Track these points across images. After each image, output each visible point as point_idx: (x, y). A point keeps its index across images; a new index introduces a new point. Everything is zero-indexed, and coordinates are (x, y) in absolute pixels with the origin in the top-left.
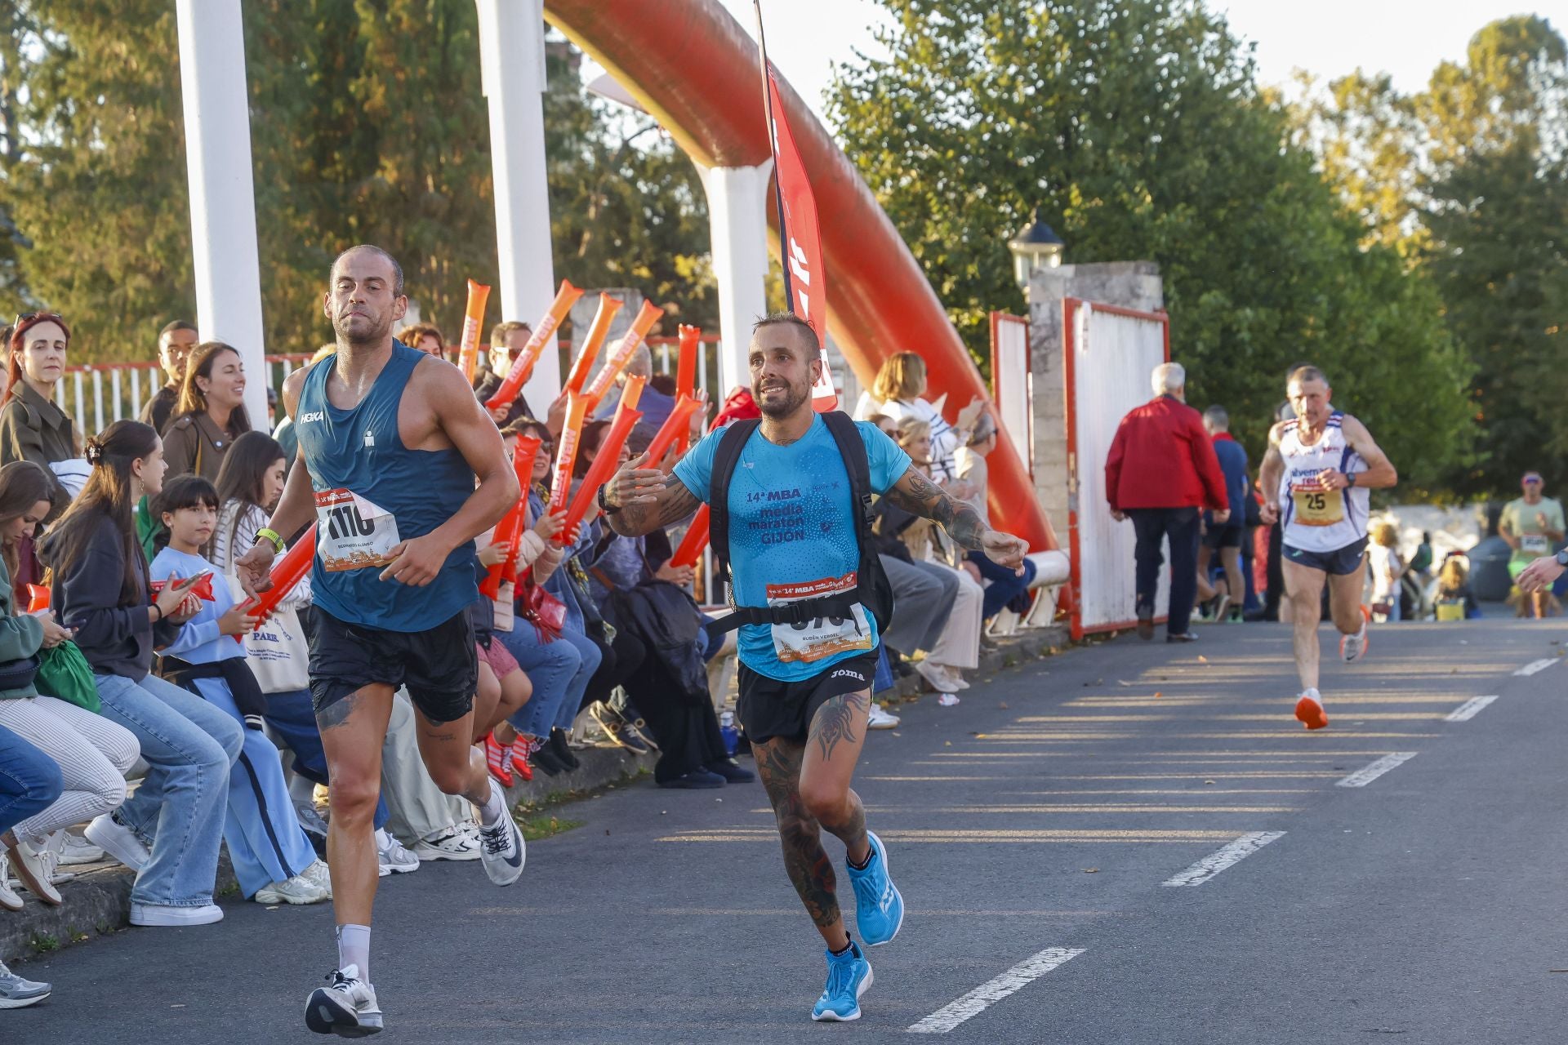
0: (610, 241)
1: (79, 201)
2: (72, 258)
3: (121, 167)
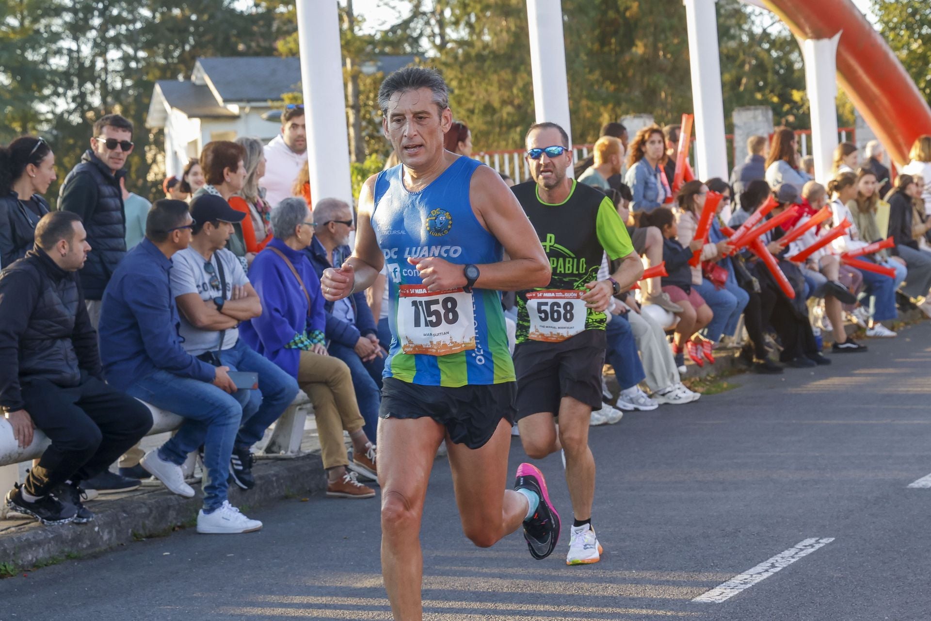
0: (757, 83)
1: (477, 68)
2: (474, 98)
3: (499, 49)
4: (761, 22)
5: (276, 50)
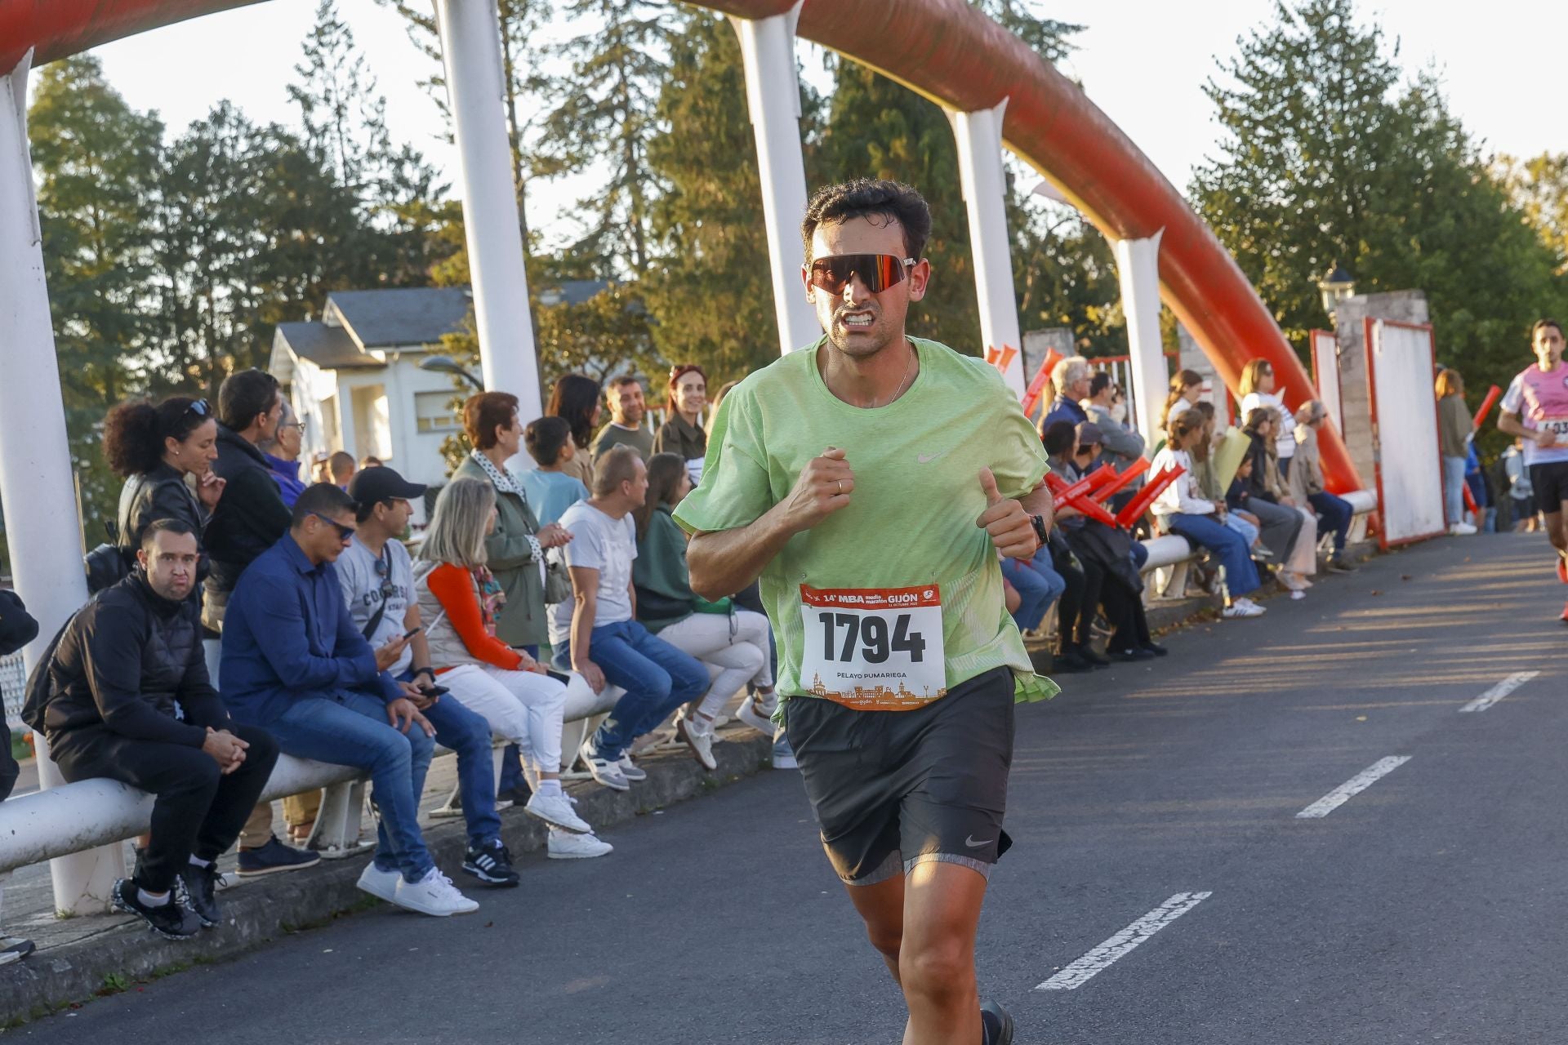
0: (1042, 299)
1: (690, 292)
2: (687, 331)
3: (716, 268)
4: (1045, 221)
5: (430, 278)
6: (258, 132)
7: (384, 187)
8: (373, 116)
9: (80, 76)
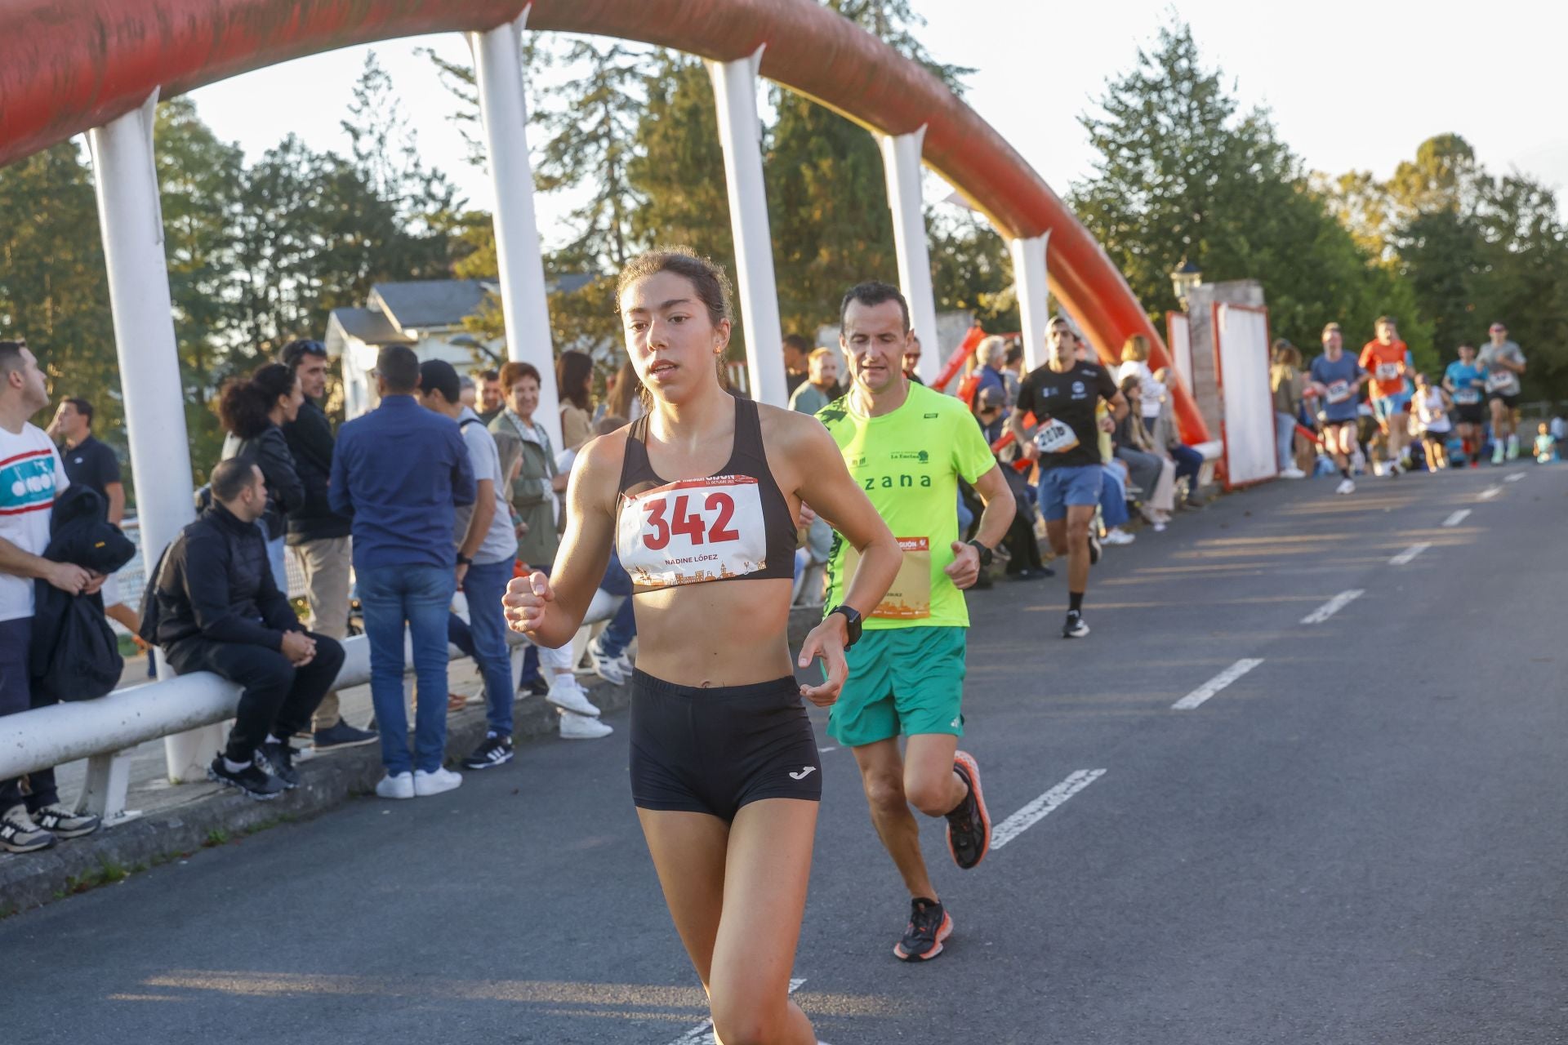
0: (944, 288)
4: (946, 226)
5: (453, 272)
6: (318, 157)
7: (417, 201)
8: (409, 145)
9: (180, 114)
